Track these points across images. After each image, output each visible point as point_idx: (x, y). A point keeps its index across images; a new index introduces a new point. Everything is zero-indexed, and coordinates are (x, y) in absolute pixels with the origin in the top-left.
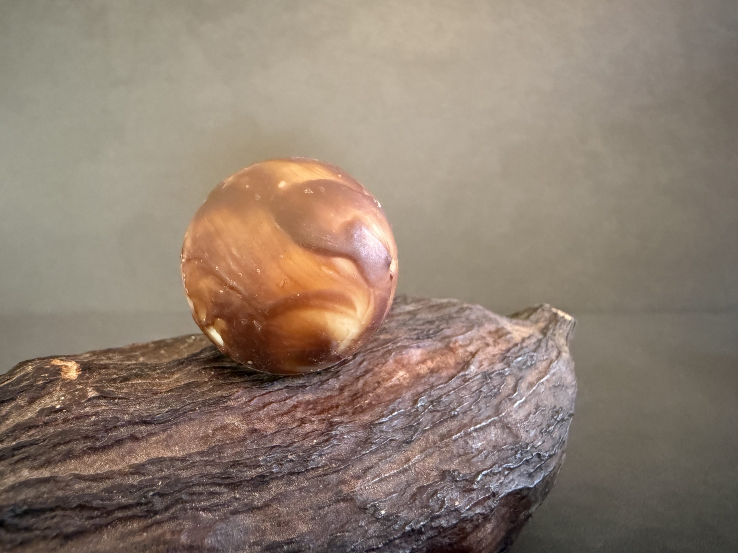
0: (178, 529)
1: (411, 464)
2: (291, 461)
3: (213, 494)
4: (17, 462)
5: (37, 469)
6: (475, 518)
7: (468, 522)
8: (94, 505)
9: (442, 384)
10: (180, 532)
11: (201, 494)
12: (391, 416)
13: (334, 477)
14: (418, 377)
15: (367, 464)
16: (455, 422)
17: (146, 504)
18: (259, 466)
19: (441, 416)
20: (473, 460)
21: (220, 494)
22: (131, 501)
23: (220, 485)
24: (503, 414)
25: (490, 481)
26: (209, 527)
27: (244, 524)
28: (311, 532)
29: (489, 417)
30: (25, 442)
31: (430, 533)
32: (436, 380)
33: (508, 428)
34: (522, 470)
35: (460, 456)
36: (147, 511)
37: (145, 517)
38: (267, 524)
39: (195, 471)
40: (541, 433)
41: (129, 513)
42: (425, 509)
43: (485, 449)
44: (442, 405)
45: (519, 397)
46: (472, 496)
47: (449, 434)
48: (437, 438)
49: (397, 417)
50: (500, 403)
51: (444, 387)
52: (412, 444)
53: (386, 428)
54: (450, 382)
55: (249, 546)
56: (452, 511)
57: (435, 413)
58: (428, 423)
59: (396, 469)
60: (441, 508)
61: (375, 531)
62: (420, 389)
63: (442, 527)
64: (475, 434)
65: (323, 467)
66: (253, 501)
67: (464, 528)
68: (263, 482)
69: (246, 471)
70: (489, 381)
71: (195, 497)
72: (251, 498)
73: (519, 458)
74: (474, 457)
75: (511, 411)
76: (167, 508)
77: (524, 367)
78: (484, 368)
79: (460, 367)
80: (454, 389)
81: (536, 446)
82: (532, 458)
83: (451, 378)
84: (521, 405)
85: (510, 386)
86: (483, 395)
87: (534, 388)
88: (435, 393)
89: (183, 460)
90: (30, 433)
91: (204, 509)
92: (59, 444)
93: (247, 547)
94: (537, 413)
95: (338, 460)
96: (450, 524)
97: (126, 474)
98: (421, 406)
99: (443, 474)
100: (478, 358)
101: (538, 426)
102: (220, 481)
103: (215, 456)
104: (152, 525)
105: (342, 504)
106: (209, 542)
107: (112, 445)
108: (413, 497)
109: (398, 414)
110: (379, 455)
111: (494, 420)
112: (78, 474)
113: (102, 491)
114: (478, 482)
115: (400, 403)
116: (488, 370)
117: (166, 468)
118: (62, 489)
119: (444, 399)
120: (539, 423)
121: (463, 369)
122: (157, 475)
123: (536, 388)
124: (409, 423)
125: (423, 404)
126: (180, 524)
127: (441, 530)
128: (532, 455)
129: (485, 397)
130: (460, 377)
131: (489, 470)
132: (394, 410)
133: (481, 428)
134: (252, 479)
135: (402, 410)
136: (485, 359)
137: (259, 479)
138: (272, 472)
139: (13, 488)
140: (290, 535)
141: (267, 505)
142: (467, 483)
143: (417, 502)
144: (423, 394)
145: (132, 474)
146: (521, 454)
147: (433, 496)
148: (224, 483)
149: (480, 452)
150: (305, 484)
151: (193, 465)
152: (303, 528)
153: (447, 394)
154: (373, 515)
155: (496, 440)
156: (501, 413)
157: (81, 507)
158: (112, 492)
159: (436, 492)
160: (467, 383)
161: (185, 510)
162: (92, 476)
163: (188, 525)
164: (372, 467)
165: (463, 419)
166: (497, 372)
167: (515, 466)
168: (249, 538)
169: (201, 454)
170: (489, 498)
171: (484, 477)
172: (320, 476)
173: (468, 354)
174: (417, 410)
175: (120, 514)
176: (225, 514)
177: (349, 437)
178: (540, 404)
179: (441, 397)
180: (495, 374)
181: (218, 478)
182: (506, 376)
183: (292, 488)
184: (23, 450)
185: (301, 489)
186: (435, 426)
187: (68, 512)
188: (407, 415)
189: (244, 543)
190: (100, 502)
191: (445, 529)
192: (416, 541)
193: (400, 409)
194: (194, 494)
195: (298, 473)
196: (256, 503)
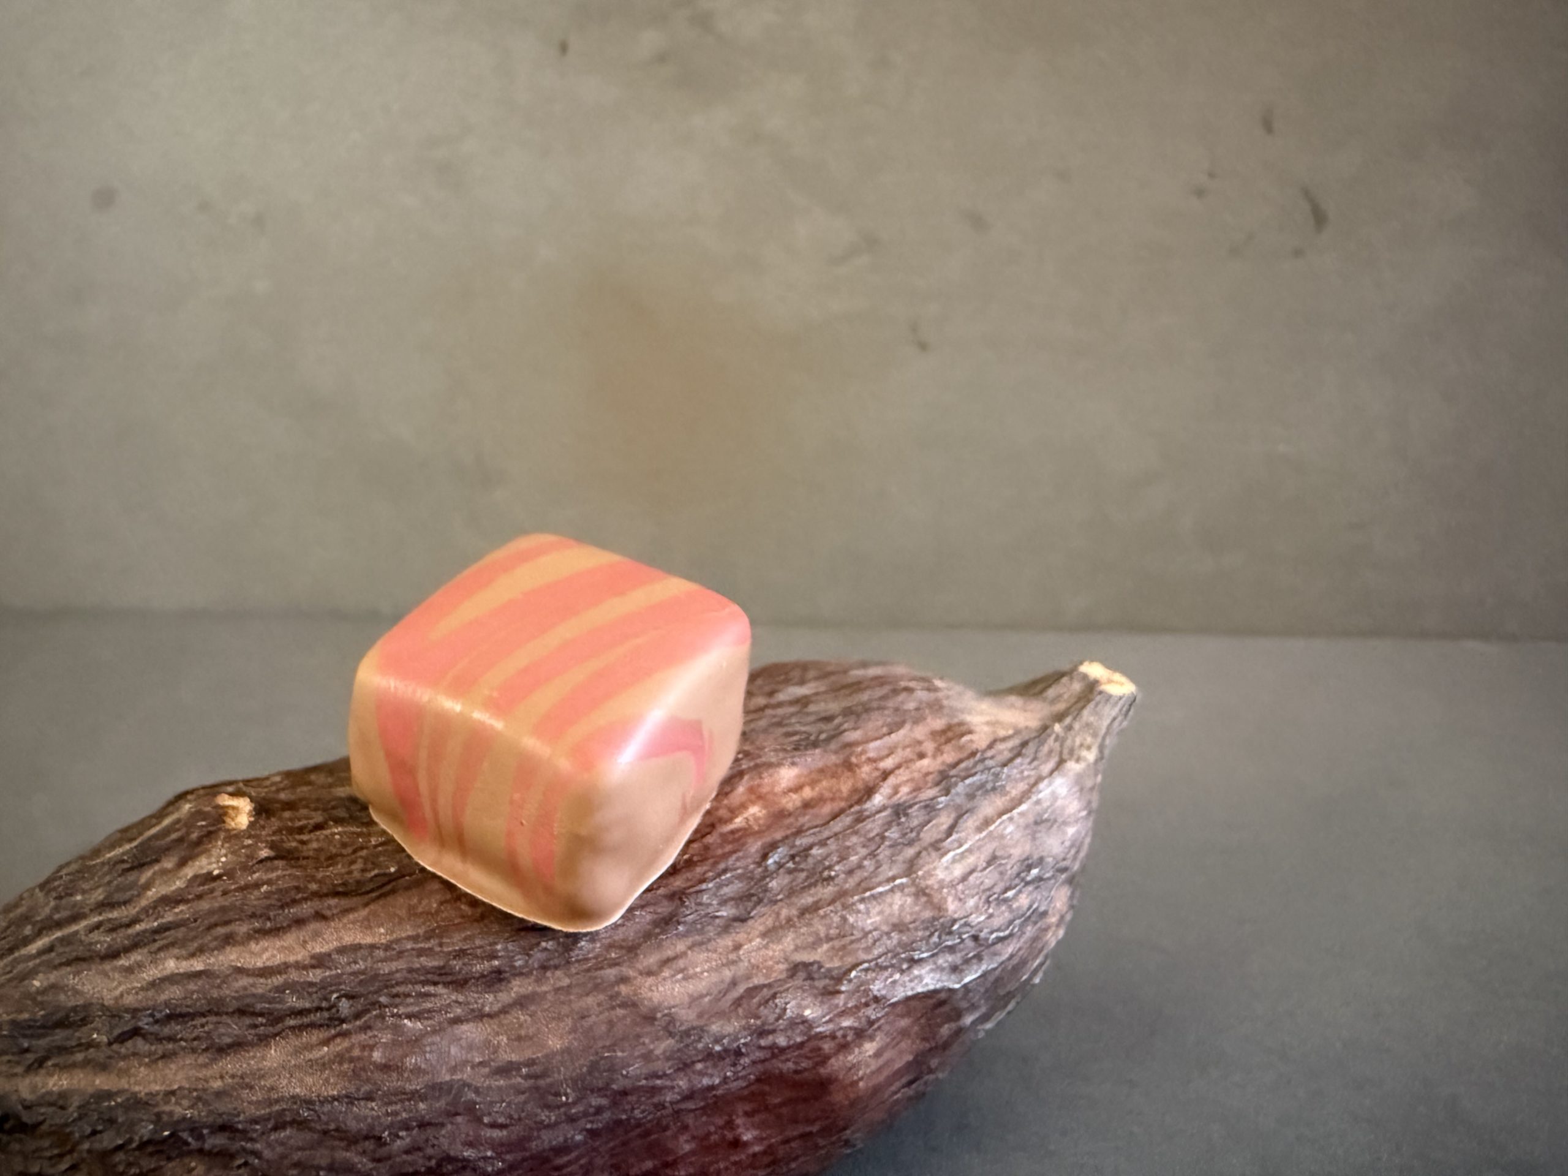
0: (371, 1042)
1: (741, 952)
2: (546, 949)
3: (427, 995)
4: (160, 949)
5: (187, 958)
6: (839, 1034)
7: (828, 1039)
8: (257, 1011)
9: (816, 827)
10: (372, 1048)
11: (409, 995)
12: (718, 880)
13: (611, 973)
14: (780, 816)
15: (670, 953)
16: (830, 888)
17: (329, 1009)
18: (496, 957)
19: (807, 877)
20: (849, 947)
21: (435, 995)
22: (308, 1005)
23: (435, 984)
24: (920, 873)
25: (874, 980)
26: (415, 1042)
27: (467, 1038)
28: (567, 1051)
29: (894, 878)
30: (170, 922)
31: (759, 1055)
32: (809, 821)
33: (925, 894)
34: (940, 961)
35: (829, 939)
36: (330, 1019)
37: (328, 1026)
38: (501, 1037)
39: (401, 964)
40: (988, 902)
41: (306, 1020)
42: (752, 1021)
43: (875, 929)
44: (810, 860)
45: (956, 845)
46: (836, 1001)
47: (815, 907)
48: (794, 912)
49: (729, 882)
50: (919, 854)
51: (820, 832)
52: (750, 922)
53: (707, 898)
54: (832, 823)
55: (473, 1068)
56: (798, 1024)
57: (796, 874)
58: (781, 891)
59: (716, 960)
60: (777, 1020)
61: (664, 1052)
62: (778, 836)
63: (778, 1048)
64: (862, 907)
65: (596, 958)
66: (483, 1006)
67: (820, 1049)
68: (500, 980)
69: (476, 965)
70: (903, 819)
71: (397, 1000)
72: (481, 1001)
73: (935, 943)
74: (852, 942)
75: (935, 868)
76: (357, 1016)
77: (980, 792)
78: (900, 799)
79: (856, 797)
80: (836, 834)
81: (973, 924)
82: (959, 943)
83: (835, 816)
84: (957, 857)
85: (945, 827)
86: (887, 843)
87: (992, 828)
88: (801, 842)
89: (387, 947)
90: (177, 910)
91: (409, 1017)
92: (216, 925)
93: (469, 1068)
94: (988, 870)
95: (621, 947)
96: (792, 1042)
97: (305, 968)
98: (775, 862)
99: (795, 969)
100: (892, 780)
101: (984, 891)
102: (436, 978)
103: (433, 943)
104: (334, 1037)
105: (620, 1012)
106: (413, 1061)
107: (289, 926)
108: (738, 1002)
109: (732, 876)
110: (691, 939)
111: (902, 884)
112: (239, 968)
113: (270, 991)
114: (850, 981)
115: (738, 859)
116: (905, 802)
117: (361, 959)
118: (219, 987)
119: (815, 851)
120: (986, 887)
121: (859, 802)
122: (348, 969)
123: (996, 827)
124: (749, 890)
125: (777, 860)
126: (375, 1036)
127: (776, 1051)
128: (960, 937)
129: (891, 846)
130: (853, 813)
131: (874, 963)
132: (725, 871)
133: (873, 897)
134: (483, 976)
135: (739, 871)
136: (907, 781)
137: (494, 975)
138: (514, 967)
139: (153, 984)
140: (534, 1053)
141: (504, 1011)
142: (832, 982)
143: (740, 1011)
144: (780, 844)
145: (313, 967)
146: (940, 937)
147: (767, 1002)
148: (441, 980)
149: (866, 934)
150: (566, 982)
151: (400, 954)
152: (555, 1043)
153: (823, 843)
154: (666, 1028)
155: (900, 915)
156: (915, 872)
157: (241, 1012)
158: (283, 992)
159: (774, 996)
160: (861, 825)
161: (382, 1017)
162: (260, 969)
163: (386, 1037)
164: (676, 958)
165: (845, 881)
166: (922, 804)
167: (925, 955)
168: (473, 1057)
169: (415, 938)
170: (867, 1005)
171: (863, 975)
172: (588, 970)
173: (877, 774)
174: (766, 869)
175: (292, 1022)
176: (440, 1023)
177: (644, 913)
178: (998, 854)
179: (811, 847)
180: (916, 807)
181: (433, 973)
182: (940, 810)
183: (544, 988)
184: (167, 933)
185: (557, 990)
186: (792, 892)
187: (225, 1019)
188: (747, 876)
189: (465, 1063)
190: (267, 1006)
191: (783, 1050)
192: (731, 1066)
193: (736, 869)
194: (397, 995)
195: (556, 967)
196: (487, 1009)
